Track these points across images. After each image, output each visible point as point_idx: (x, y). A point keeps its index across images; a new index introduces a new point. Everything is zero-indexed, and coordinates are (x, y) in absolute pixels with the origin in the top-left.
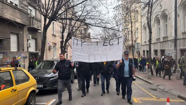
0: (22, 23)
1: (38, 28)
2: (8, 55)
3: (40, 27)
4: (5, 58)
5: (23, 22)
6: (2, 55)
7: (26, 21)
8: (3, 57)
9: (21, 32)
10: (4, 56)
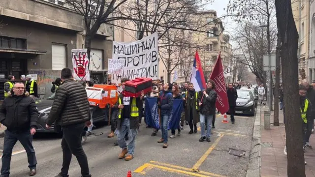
0: (68, 28)
1: (103, 33)
2: (46, 76)
3: (107, 32)
4: (41, 80)
5: (72, 26)
6: (36, 75)
7: (78, 24)
8: (38, 79)
9: (72, 42)
10: (40, 76)
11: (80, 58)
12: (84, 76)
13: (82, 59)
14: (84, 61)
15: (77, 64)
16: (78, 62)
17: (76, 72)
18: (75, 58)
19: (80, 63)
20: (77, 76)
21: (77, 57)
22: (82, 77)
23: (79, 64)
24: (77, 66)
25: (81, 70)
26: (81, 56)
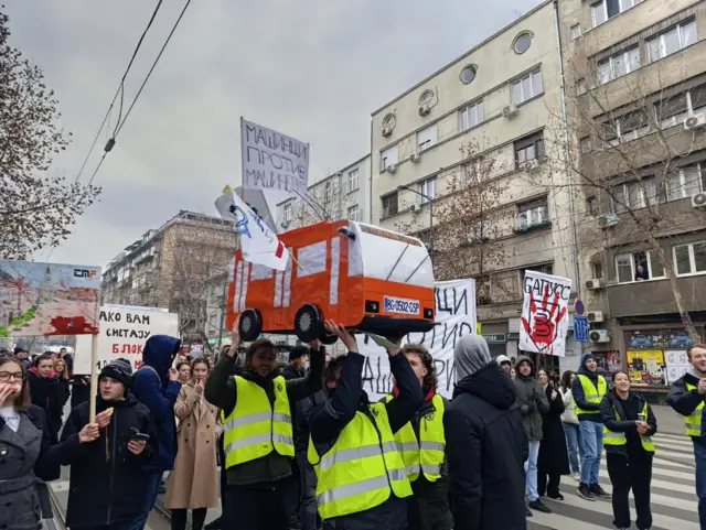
11: (547, 295)
12: (549, 342)
13: (551, 300)
14: (555, 305)
15: (533, 308)
16: (539, 305)
17: (528, 330)
18: (531, 292)
19: (545, 309)
20: (530, 340)
21: (535, 292)
22: (541, 345)
23: (541, 311)
24: (533, 315)
25: (544, 327)
26: (550, 293)
